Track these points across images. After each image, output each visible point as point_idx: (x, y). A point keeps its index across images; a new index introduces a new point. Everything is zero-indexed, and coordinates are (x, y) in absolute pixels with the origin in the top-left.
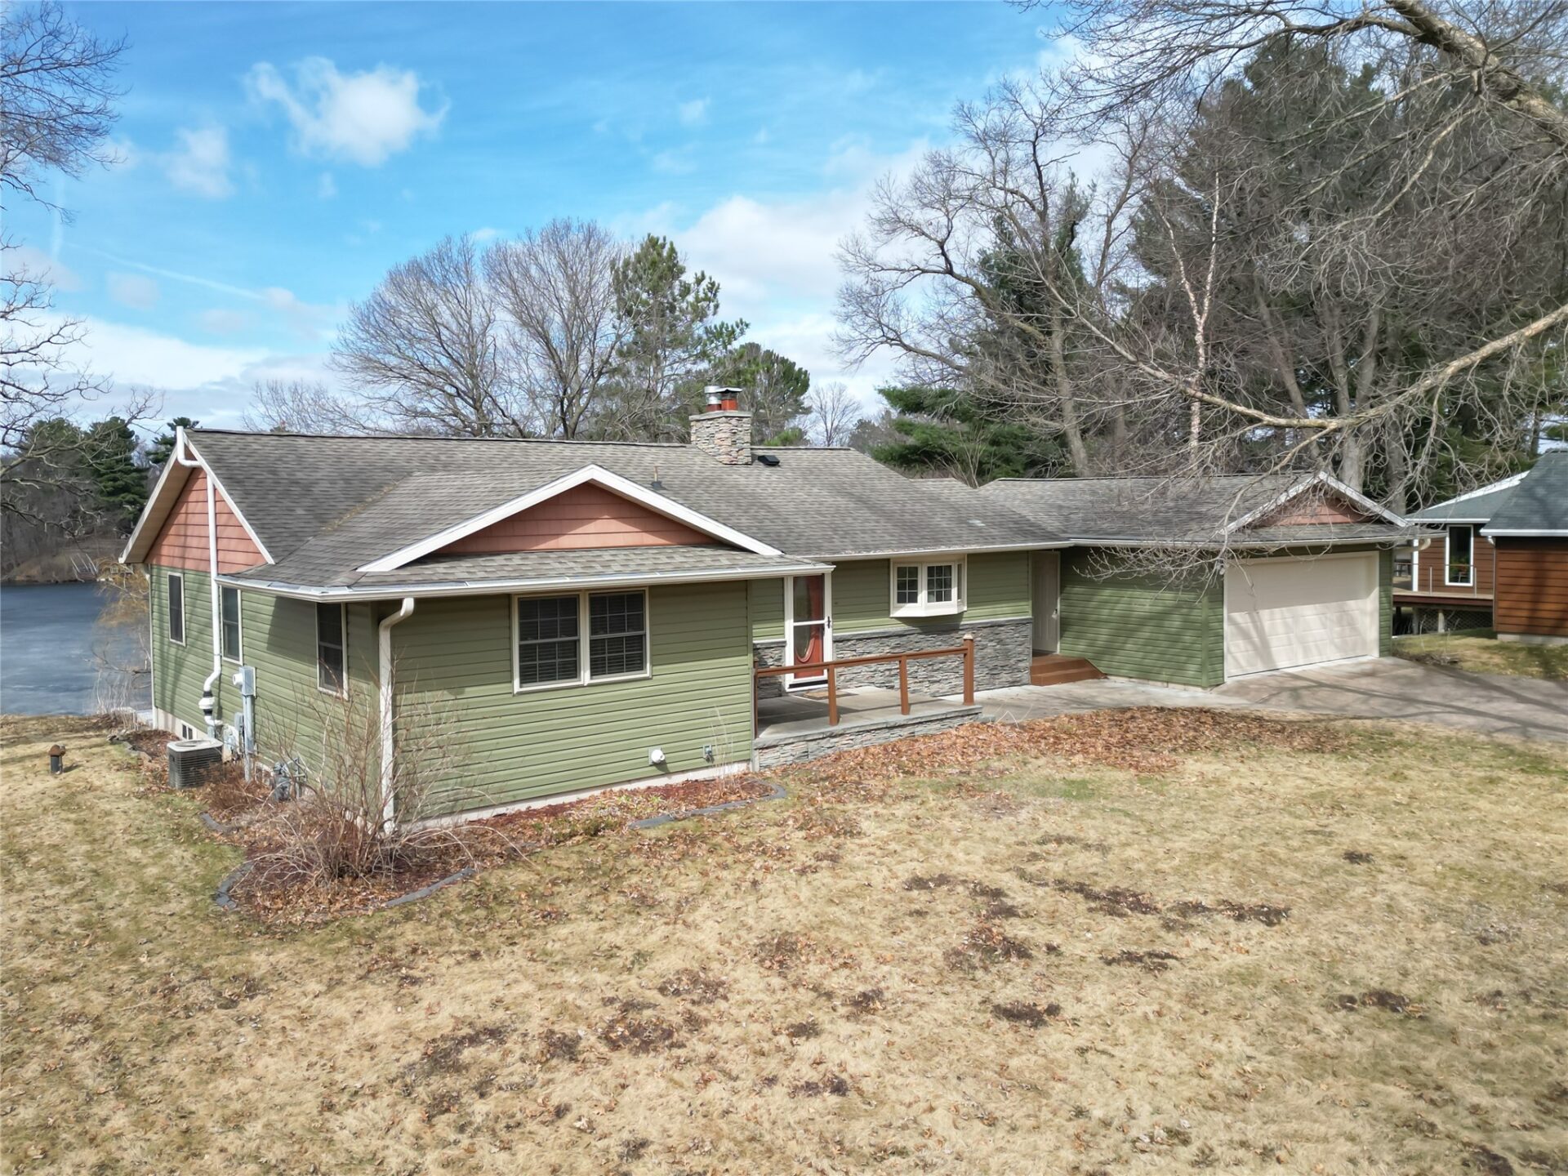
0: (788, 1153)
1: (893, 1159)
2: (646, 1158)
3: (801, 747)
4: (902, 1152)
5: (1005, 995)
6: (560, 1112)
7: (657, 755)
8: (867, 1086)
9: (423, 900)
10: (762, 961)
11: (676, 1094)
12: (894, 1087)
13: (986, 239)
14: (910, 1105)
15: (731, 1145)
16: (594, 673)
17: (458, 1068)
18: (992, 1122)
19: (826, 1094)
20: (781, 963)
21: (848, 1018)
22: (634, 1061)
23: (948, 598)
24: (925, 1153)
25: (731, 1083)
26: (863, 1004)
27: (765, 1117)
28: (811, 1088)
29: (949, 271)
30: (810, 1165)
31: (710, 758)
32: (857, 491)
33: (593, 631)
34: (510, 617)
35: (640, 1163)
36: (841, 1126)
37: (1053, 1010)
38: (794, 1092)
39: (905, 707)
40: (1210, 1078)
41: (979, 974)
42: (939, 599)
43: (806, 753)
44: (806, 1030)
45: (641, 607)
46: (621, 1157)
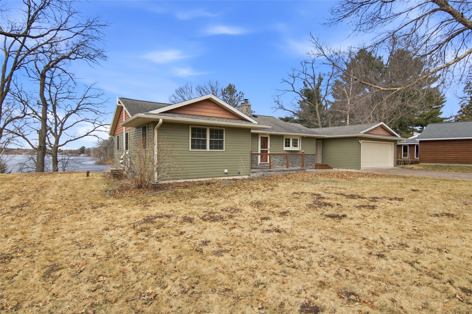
0: (261, 246)
1: (300, 249)
2: (209, 246)
3: (262, 173)
4: (303, 248)
5: (328, 213)
6: (182, 233)
7: (226, 171)
8: (288, 231)
9: (159, 193)
10: (252, 206)
11: (223, 231)
12: (297, 232)
13: (302, 86)
14: (304, 236)
15: (241, 243)
16: (210, 148)
17: (152, 222)
18: (334, 240)
19: (274, 232)
20: (258, 206)
21: (279, 216)
22: (210, 224)
23: (297, 147)
24: (312, 248)
25: (242, 229)
26: (284, 214)
27: (253, 237)
28: (268, 231)
29: (294, 91)
30: (270, 250)
31: (239, 173)
32: (276, 123)
33: (210, 138)
34: (189, 131)
35: (207, 247)
36: (280, 240)
37: (344, 216)
38: (263, 232)
39: (287, 167)
40: (405, 231)
41: (318, 209)
42: (295, 146)
43: (263, 175)
44: (267, 219)
45: (223, 133)
46: (200, 245)
